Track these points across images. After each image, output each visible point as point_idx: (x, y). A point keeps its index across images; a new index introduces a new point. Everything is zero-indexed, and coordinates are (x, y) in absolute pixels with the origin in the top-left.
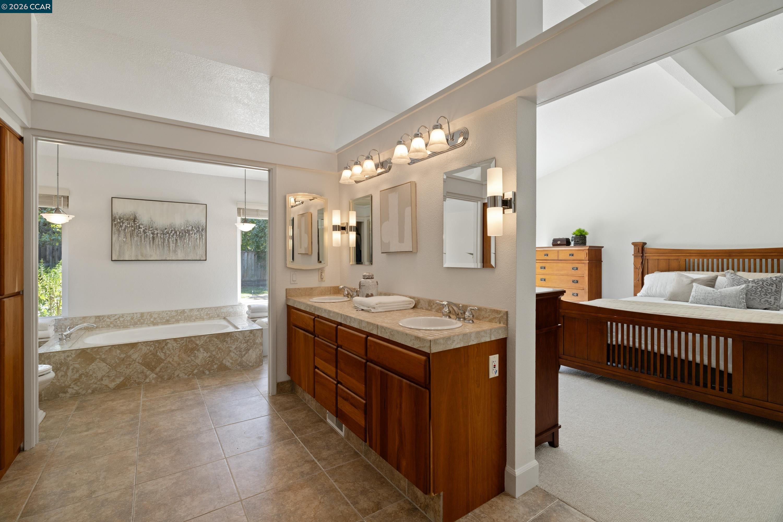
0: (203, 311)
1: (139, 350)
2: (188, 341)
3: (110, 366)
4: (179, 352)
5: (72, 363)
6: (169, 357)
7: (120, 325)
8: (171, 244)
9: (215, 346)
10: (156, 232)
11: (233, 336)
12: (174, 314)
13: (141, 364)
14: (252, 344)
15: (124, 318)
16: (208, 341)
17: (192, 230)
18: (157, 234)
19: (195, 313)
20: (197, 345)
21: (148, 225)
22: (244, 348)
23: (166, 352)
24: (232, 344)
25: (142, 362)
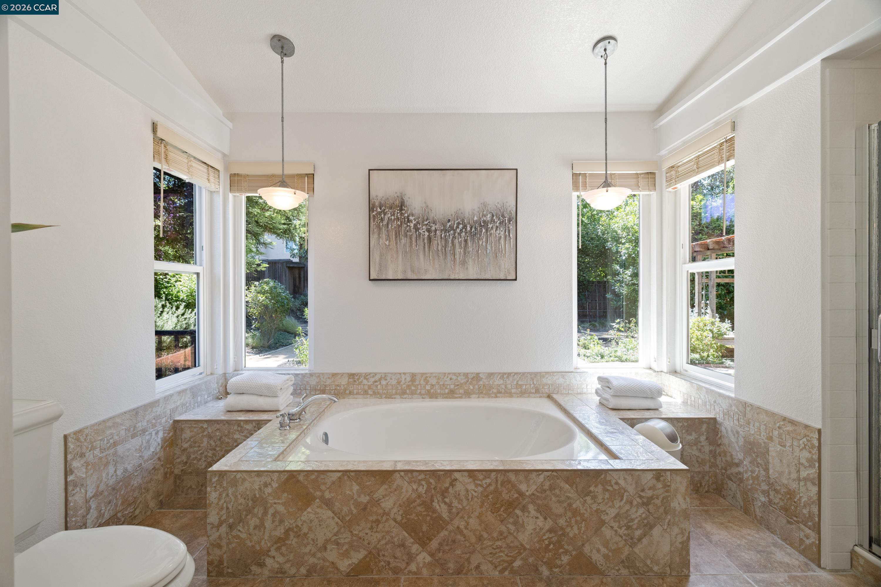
0: (511, 379)
1: (395, 490)
2: (499, 482)
3: (339, 519)
4: (481, 507)
5: (273, 501)
6: (457, 518)
7: (381, 391)
8: (458, 250)
9: (565, 505)
10: (433, 228)
11: (610, 481)
12: (462, 379)
13: (400, 524)
14: (662, 510)
15: (387, 381)
16: (546, 487)
17: (492, 221)
18: (436, 230)
19: (497, 382)
20: (521, 494)
21: (421, 215)
22: (639, 519)
23: (451, 502)
24: (606, 504)
25: (402, 519)
